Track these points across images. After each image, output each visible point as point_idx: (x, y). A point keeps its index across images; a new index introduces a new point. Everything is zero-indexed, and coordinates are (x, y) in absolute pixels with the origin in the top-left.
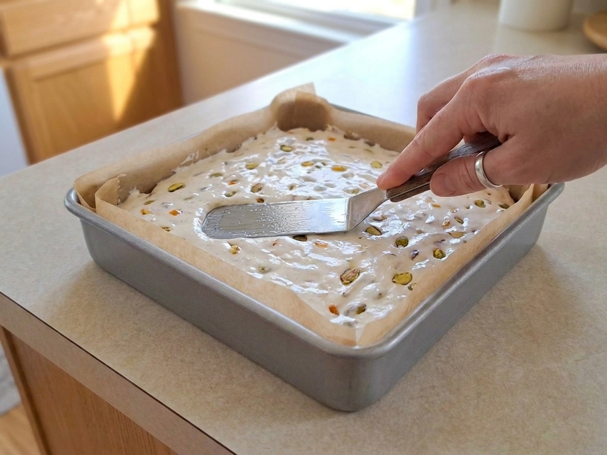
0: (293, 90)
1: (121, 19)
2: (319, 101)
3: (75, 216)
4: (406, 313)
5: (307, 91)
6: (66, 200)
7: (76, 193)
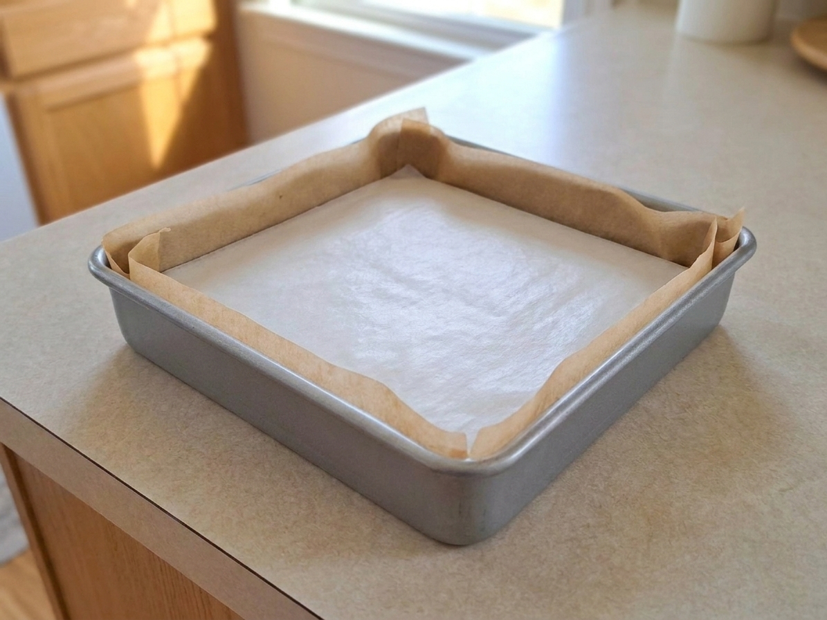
0: (399, 116)
1: (160, 28)
2: (432, 132)
3: (103, 284)
4: (535, 416)
5: (416, 118)
6: (91, 263)
7: (104, 252)
